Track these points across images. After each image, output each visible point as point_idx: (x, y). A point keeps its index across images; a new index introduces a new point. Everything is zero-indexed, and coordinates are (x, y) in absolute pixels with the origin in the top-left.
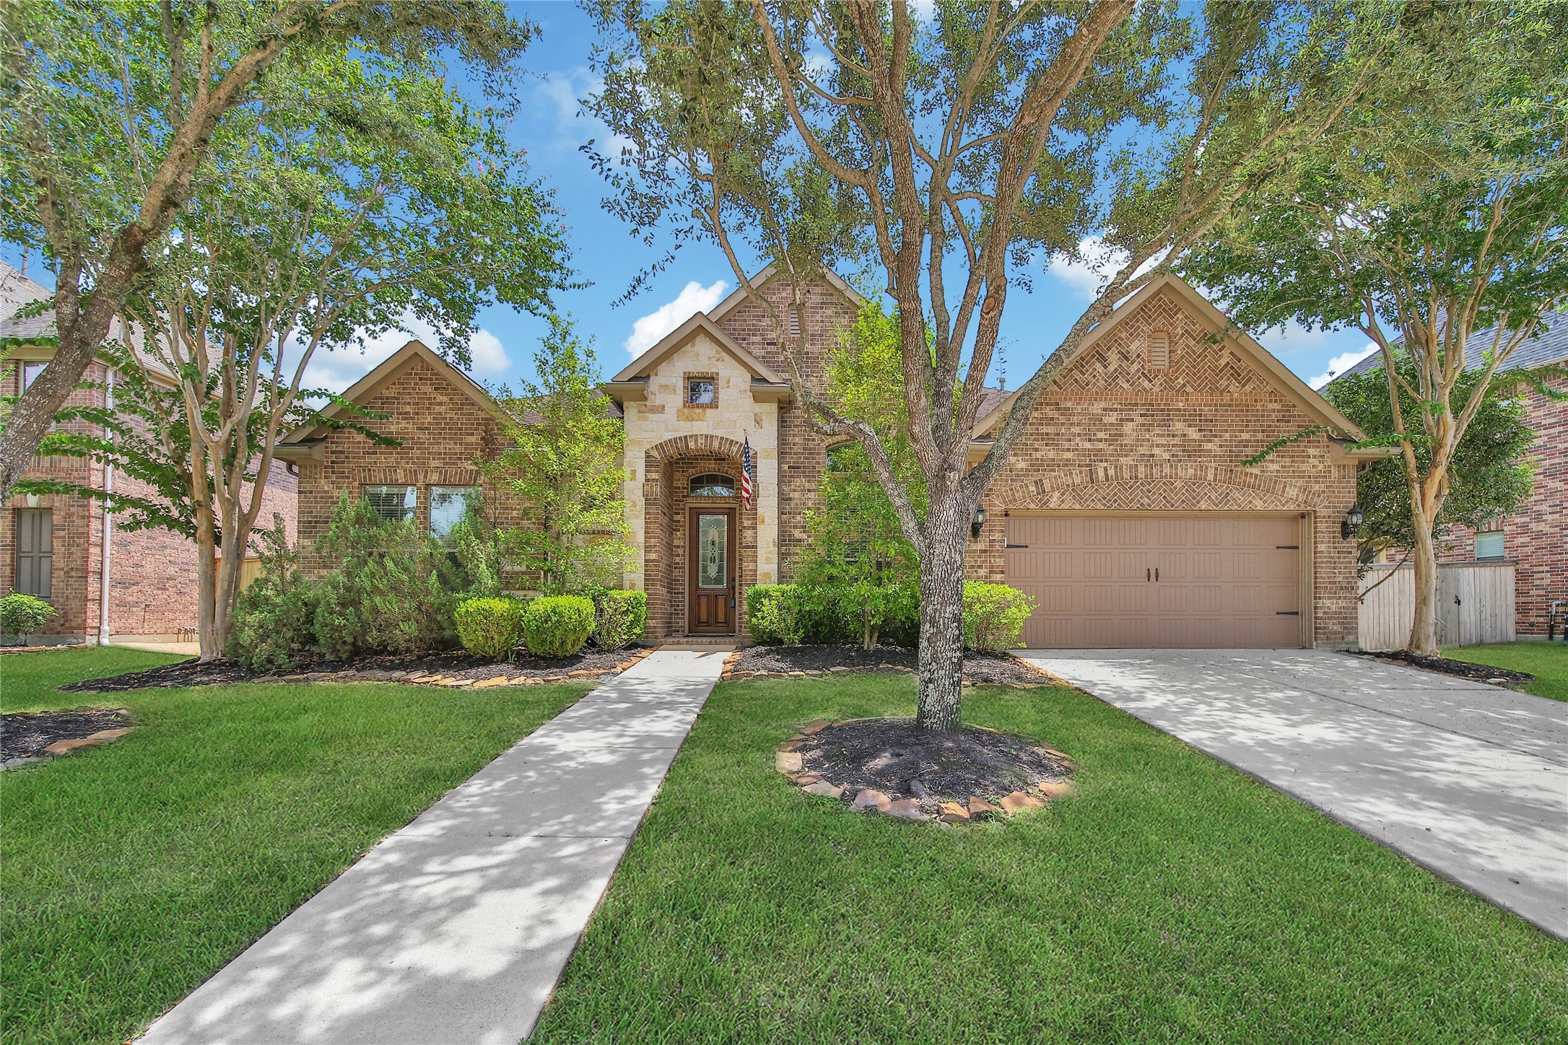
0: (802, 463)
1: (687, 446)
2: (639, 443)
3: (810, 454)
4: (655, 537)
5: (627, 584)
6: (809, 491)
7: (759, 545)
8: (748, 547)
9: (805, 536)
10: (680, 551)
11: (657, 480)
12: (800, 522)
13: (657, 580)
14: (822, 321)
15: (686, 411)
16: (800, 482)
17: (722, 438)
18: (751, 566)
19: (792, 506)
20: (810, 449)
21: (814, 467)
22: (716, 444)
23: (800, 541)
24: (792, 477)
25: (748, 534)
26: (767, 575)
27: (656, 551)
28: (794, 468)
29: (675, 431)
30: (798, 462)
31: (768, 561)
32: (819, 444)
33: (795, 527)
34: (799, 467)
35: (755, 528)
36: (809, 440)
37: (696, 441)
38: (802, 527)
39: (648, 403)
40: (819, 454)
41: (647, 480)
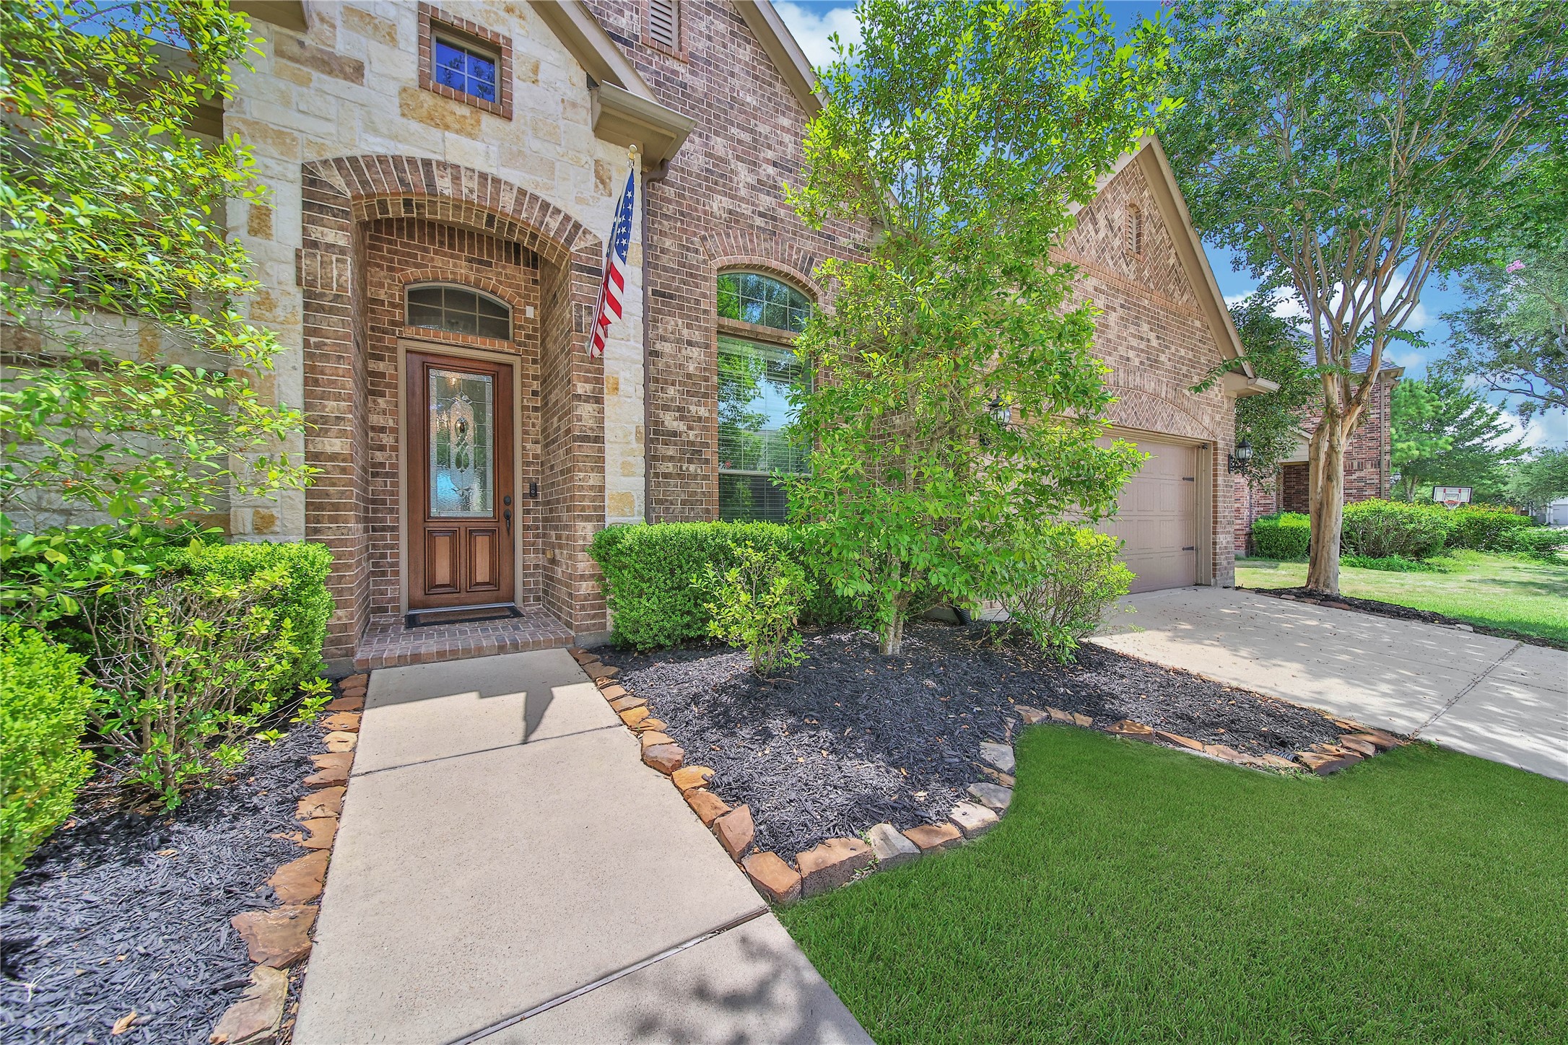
0: (678, 289)
1: (431, 184)
2: (281, 137)
3: (691, 275)
4: (338, 397)
5: (243, 518)
6: (690, 343)
7: (608, 436)
8: (585, 439)
9: (681, 426)
10: (387, 439)
11: (342, 251)
12: (673, 399)
13: (345, 507)
14: (710, 38)
15: (427, 99)
16: (672, 323)
17: (522, 192)
18: (593, 479)
19: (660, 366)
20: (691, 266)
21: (697, 302)
22: (507, 202)
23: (675, 434)
24: (659, 311)
25: (586, 411)
26: (625, 498)
27: (342, 434)
28: (663, 295)
29: (394, 137)
30: (669, 287)
31: (626, 470)
32: (705, 262)
33: (666, 408)
34: (671, 296)
35: (599, 401)
36: (688, 249)
37: (456, 179)
38: (679, 409)
39: (308, 40)
40: (705, 279)
41: (310, 244)
